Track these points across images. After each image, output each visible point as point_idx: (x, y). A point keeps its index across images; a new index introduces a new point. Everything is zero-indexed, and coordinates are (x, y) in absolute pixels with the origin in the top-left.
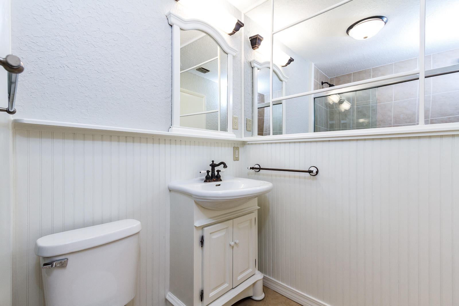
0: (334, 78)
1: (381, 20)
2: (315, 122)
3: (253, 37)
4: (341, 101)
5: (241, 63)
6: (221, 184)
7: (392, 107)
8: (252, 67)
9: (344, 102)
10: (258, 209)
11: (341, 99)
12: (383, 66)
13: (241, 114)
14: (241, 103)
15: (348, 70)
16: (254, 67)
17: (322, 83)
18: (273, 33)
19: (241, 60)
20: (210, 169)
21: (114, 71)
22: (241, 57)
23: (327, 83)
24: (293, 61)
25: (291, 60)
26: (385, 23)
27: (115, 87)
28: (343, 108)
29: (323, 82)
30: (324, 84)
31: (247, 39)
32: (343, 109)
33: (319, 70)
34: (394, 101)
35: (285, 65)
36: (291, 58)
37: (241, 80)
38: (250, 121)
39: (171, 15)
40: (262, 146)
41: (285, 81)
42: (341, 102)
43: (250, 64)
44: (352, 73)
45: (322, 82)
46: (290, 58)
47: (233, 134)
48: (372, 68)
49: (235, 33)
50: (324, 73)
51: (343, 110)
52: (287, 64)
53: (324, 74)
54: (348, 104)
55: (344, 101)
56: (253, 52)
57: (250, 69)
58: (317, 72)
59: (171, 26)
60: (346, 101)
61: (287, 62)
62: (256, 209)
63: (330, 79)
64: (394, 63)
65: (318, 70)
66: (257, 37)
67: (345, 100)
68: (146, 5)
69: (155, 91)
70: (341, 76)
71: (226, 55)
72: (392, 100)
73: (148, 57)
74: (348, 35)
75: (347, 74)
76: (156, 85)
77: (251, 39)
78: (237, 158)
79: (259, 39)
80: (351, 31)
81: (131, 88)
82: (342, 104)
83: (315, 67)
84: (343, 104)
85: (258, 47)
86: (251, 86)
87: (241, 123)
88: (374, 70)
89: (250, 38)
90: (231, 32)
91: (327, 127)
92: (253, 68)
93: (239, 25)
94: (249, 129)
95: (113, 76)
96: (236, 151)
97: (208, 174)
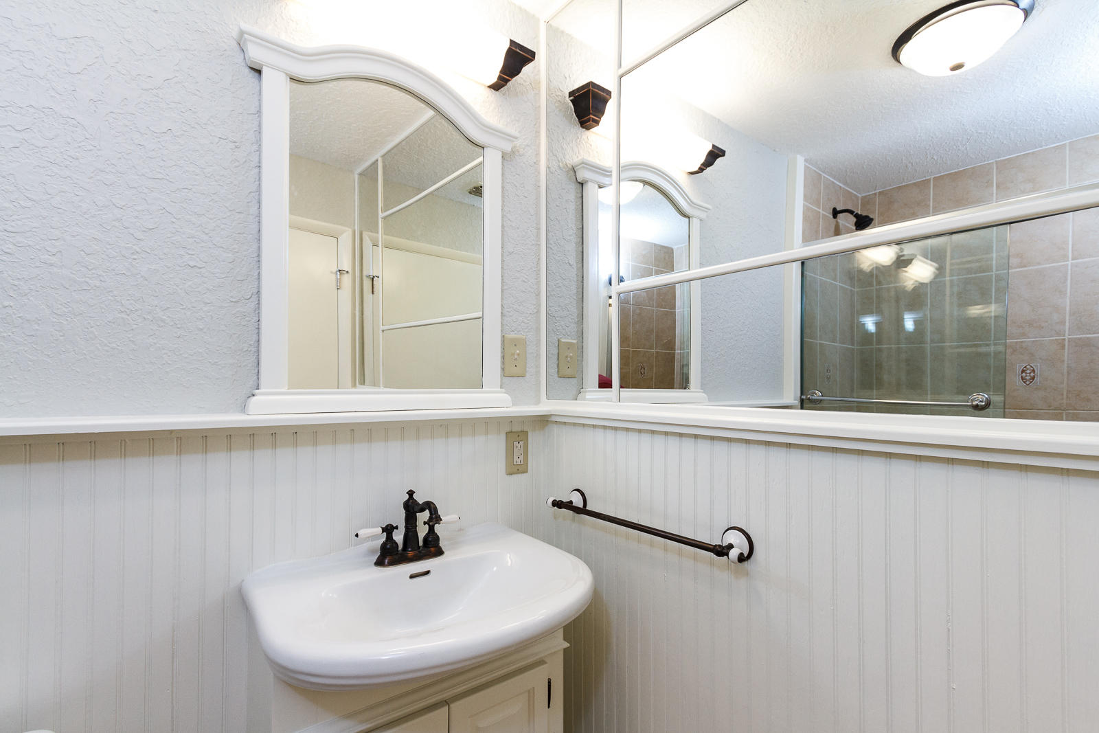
0: (875, 194)
1: (1012, 3)
2: (807, 331)
3: (578, 90)
4: (902, 258)
5: (539, 173)
6: (431, 571)
7: (1066, 280)
8: (579, 183)
9: (914, 261)
10: (565, 650)
11: (901, 254)
12: (1033, 153)
13: (538, 329)
14: (538, 295)
15: (916, 170)
16: (587, 182)
17: (835, 213)
18: (621, 71)
19: (537, 163)
20: (399, 518)
21: (10, 229)
22: (538, 154)
23: (851, 212)
24: (724, 155)
25: (715, 155)
26: (1027, 13)
27: (16, 283)
28: (912, 279)
29: (838, 209)
30: (840, 215)
31: (560, 98)
32: (911, 282)
33: (823, 174)
34: (1072, 260)
35: (696, 169)
36: (714, 146)
37: (538, 224)
38: (569, 346)
39: (246, 35)
40: (589, 433)
41: (697, 217)
42: (902, 262)
43: (572, 173)
44: (930, 180)
45: (834, 209)
46: (710, 148)
47: (501, 392)
48: (996, 161)
49: (507, 81)
50: (840, 181)
51: (909, 285)
52: (702, 164)
53: (841, 185)
54: (925, 266)
55: (912, 260)
56: (584, 137)
57: (572, 189)
58: (814, 180)
59: (259, 72)
60: (918, 256)
61: (702, 159)
62: (560, 651)
63: (863, 198)
64: (1068, 141)
65: (821, 175)
66: (589, 90)
67: (916, 256)
68: (156, 11)
69: (190, 283)
70: (897, 188)
71: (481, 150)
72: (1065, 257)
73: (160, 176)
74: (899, 64)
75: (915, 183)
76: (192, 264)
77: (572, 98)
78: (518, 467)
79: (596, 96)
80: (907, 51)
81: (87, 280)
82: (906, 267)
83: (806, 168)
84: (908, 267)
85: (597, 123)
86: (574, 239)
87: (538, 356)
88: (1002, 166)
89: (571, 94)
90: (493, 79)
91: (852, 339)
92: (582, 184)
93: (518, 58)
94: (569, 372)
95: (11, 246)
96: (516, 443)
97: (389, 537)
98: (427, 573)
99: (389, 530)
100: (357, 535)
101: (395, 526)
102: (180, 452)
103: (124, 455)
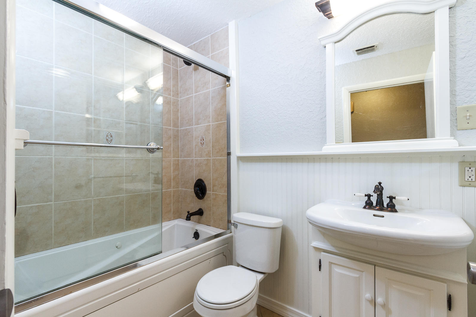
6: (385, 216)
78: (470, 183)
96: (467, 169)
97: (369, 199)
98: (383, 217)
99: (369, 196)
100: (355, 195)
101: (371, 195)
102: (308, 162)
103: (297, 162)
